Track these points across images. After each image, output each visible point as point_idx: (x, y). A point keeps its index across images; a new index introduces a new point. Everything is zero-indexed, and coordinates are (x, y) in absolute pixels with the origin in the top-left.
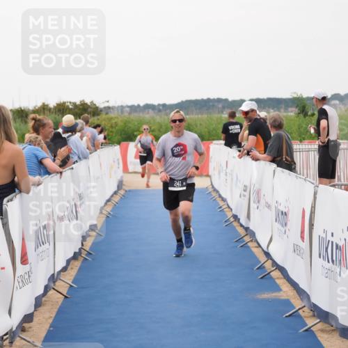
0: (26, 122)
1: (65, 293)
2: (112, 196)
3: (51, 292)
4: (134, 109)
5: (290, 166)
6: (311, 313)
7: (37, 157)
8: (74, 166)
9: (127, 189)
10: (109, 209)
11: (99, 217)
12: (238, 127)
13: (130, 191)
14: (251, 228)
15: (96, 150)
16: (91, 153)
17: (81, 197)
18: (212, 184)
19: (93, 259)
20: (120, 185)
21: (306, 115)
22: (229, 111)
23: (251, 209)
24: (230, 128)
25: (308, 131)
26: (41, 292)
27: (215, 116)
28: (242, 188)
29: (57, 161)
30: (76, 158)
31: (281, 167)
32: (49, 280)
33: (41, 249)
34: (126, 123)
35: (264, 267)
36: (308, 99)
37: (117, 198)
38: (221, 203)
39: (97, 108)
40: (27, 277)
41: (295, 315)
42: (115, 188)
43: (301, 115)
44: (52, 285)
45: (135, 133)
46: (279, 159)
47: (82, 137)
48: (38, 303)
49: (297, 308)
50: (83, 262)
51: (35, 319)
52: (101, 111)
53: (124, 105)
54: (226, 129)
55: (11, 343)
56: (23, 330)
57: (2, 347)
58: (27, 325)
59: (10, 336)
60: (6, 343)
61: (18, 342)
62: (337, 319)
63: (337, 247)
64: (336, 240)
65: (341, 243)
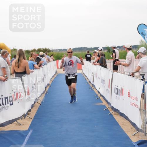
0: (29, 54)
1: (40, 103)
2: (54, 75)
3: (36, 103)
4: (60, 50)
5: (105, 66)
6: (112, 109)
7: (32, 64)
8: (43, 67)
9: (58, 73)
10: (53, 79)
11: (50, 81)
12: (90, 55)
13: (59, 74)
14: (94, 84)
15: (49, 62)
16: (48, 63)
17: (45, 75)
18: (83, 72)
19: (48, 94)
20: (56, 72)
21: (110, 52)
22: (88, 51)
23: (94, 79)
24: (88, 56)
25: (110, 57)
26: (33, 103)
27: (84, 52)
28: (92, 73)
29: (38, 65)
30: (43, 64)
31: (103, 67)
32: (36, 100)
33: (33, 91)
34: (58, 54)
35: (98, 96)
36: (110, 47)
37: (55, 76)
38: (85, 77)
39: (50, 50)
40: (29, 99)
41: (107, 110)
42: (55, 73)
43: (109, 52)
44: (36, 101)
45: (61, 57)
46: (102, 64)
47: (45, 58)
48: (33, 106)
49: (107, 108)
50: (45, 94)
51: (32, 111)
52: (51, 51)
53: (57, 49)
54: (86, 56)
55: (25, 118)
56: (28, 114)
57: (22, 119)
58: (29, 113)
59: (24, 116)
60: (23, 118)
61: (27, 118)
62: (119, 111)
63: (119, 90)
64: (119, 88)
65: (120, 89)
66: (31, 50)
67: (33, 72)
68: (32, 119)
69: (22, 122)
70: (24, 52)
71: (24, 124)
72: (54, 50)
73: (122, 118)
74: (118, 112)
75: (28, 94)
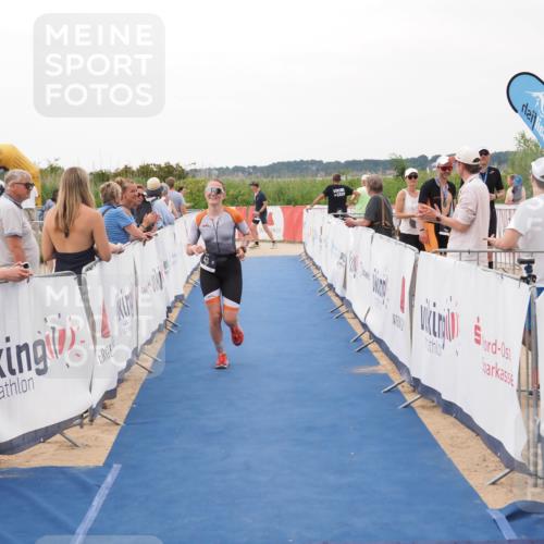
1: (149, 368)
3: (135, 367)
4: (223, 171)
5: (389, 231)
6: (412, 388)
8: (158, 233)
10: (195, 277)
11: (185, 287)
14: (347, 298)
17: (165, 264)
18: (305, 251)
19: (179, 332)
23: (348, 278)
26: (124, 366)
28: (339, 255)
31: (380, 233)
32: (132, 353)
35: (361, 340)
39: (183, 171)
41: (394, 390)
44: (135, 359)
46: (377, 224)
48: (121, 378)
49: (396, 383)
50: (168, 335)
51: (119, 395)
52: (188, 173)
53: (212, 167)
55: (92, 421)
56: (105, 407)
57: (81, 425)
58: (107, 402)
59: (91, 414)
60: (86, 421)
61: (99, 420)
62: (440, 394)
63: (440, 317)
64: (438, 310)
65: (444, 314)
66: (113, 171)
67: (120, 252)
68: (118, 424)
69: (83, 437)
70: (88, 178)
71: (91, 444)
72: (200, 171)
73: (451, 419)
74: (435, 399)
75: (106, 334)
